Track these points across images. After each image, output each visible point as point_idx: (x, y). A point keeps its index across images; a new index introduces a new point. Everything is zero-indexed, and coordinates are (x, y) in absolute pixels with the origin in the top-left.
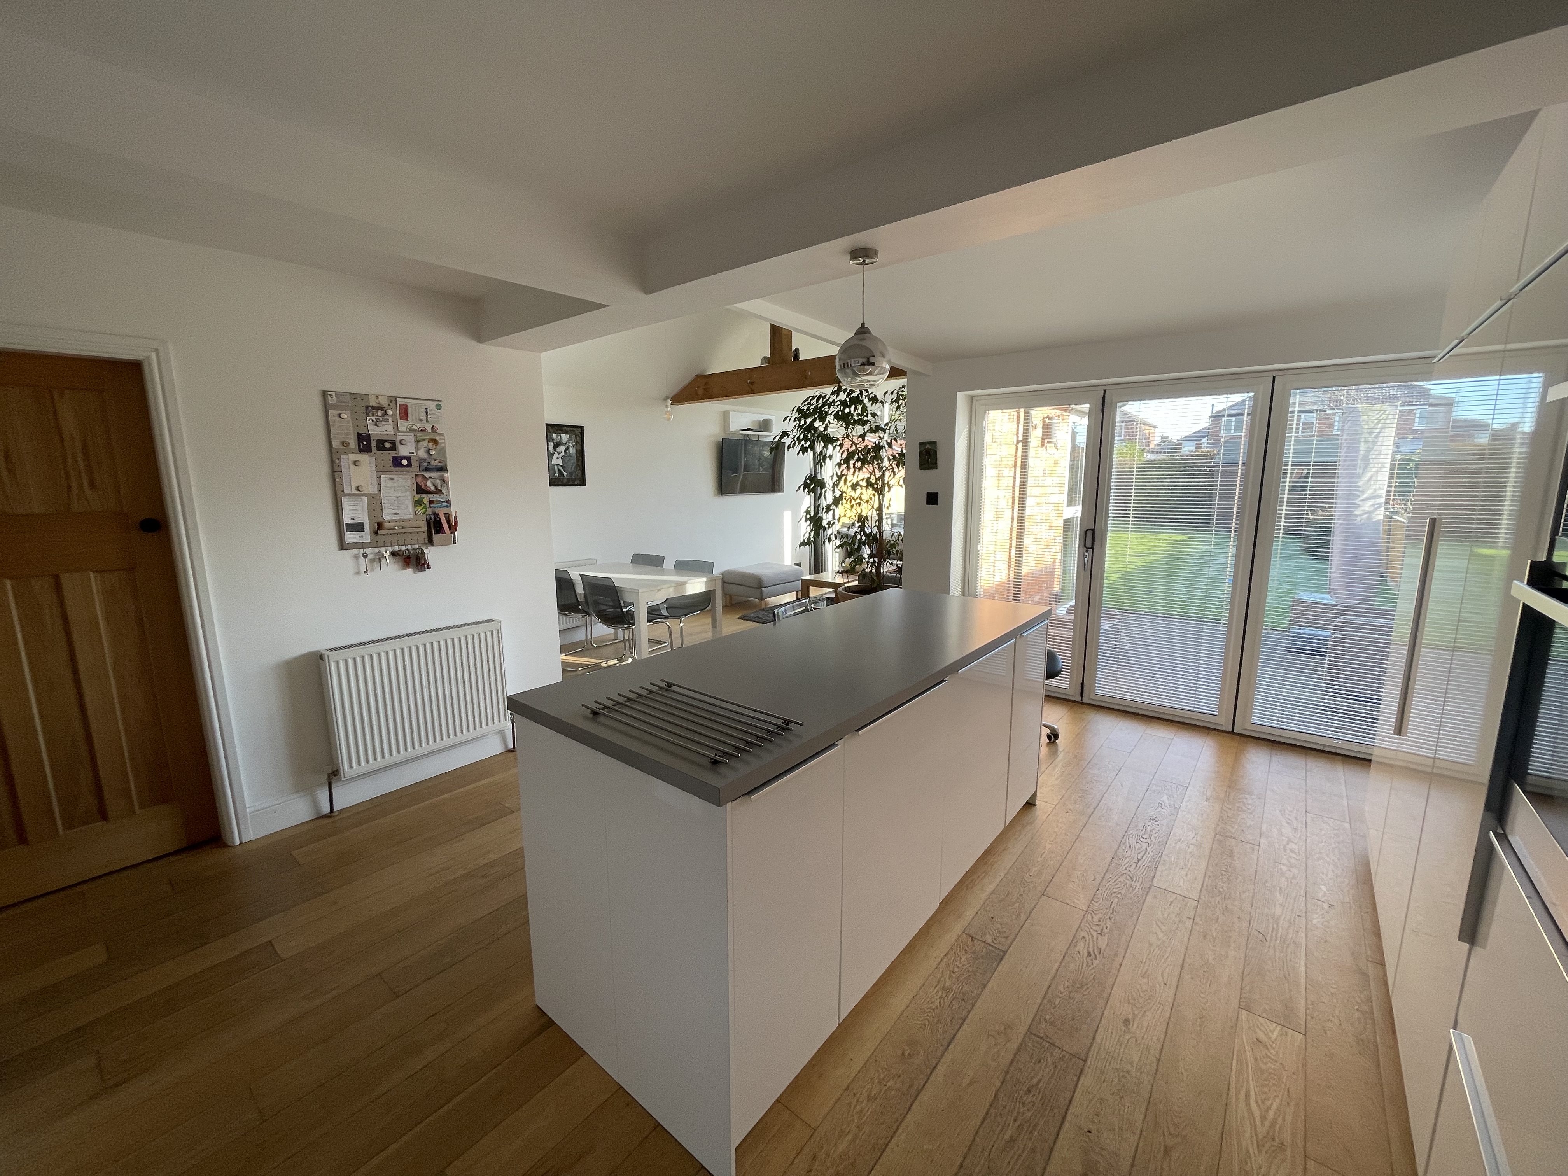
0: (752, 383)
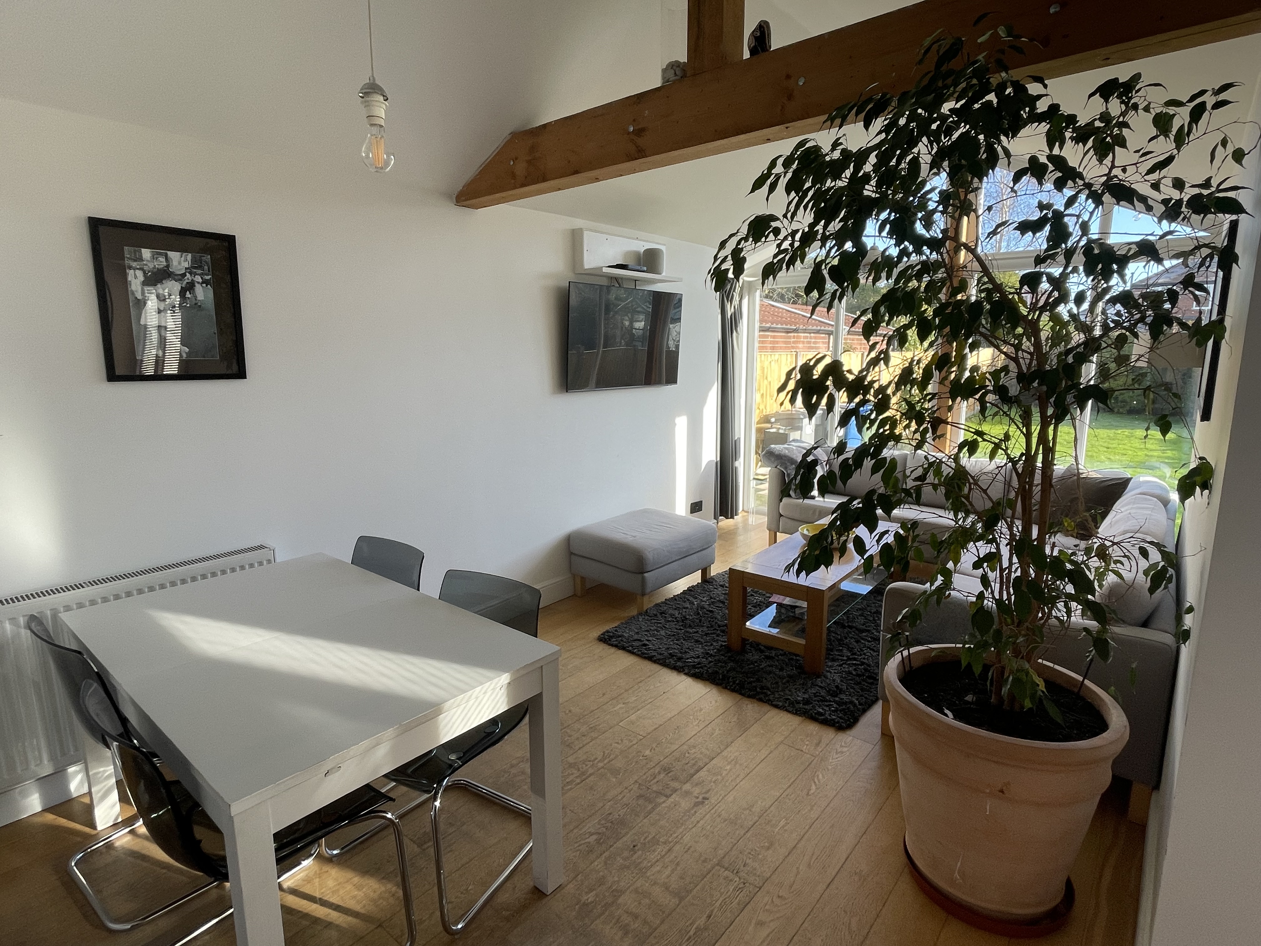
0: (639, 132)
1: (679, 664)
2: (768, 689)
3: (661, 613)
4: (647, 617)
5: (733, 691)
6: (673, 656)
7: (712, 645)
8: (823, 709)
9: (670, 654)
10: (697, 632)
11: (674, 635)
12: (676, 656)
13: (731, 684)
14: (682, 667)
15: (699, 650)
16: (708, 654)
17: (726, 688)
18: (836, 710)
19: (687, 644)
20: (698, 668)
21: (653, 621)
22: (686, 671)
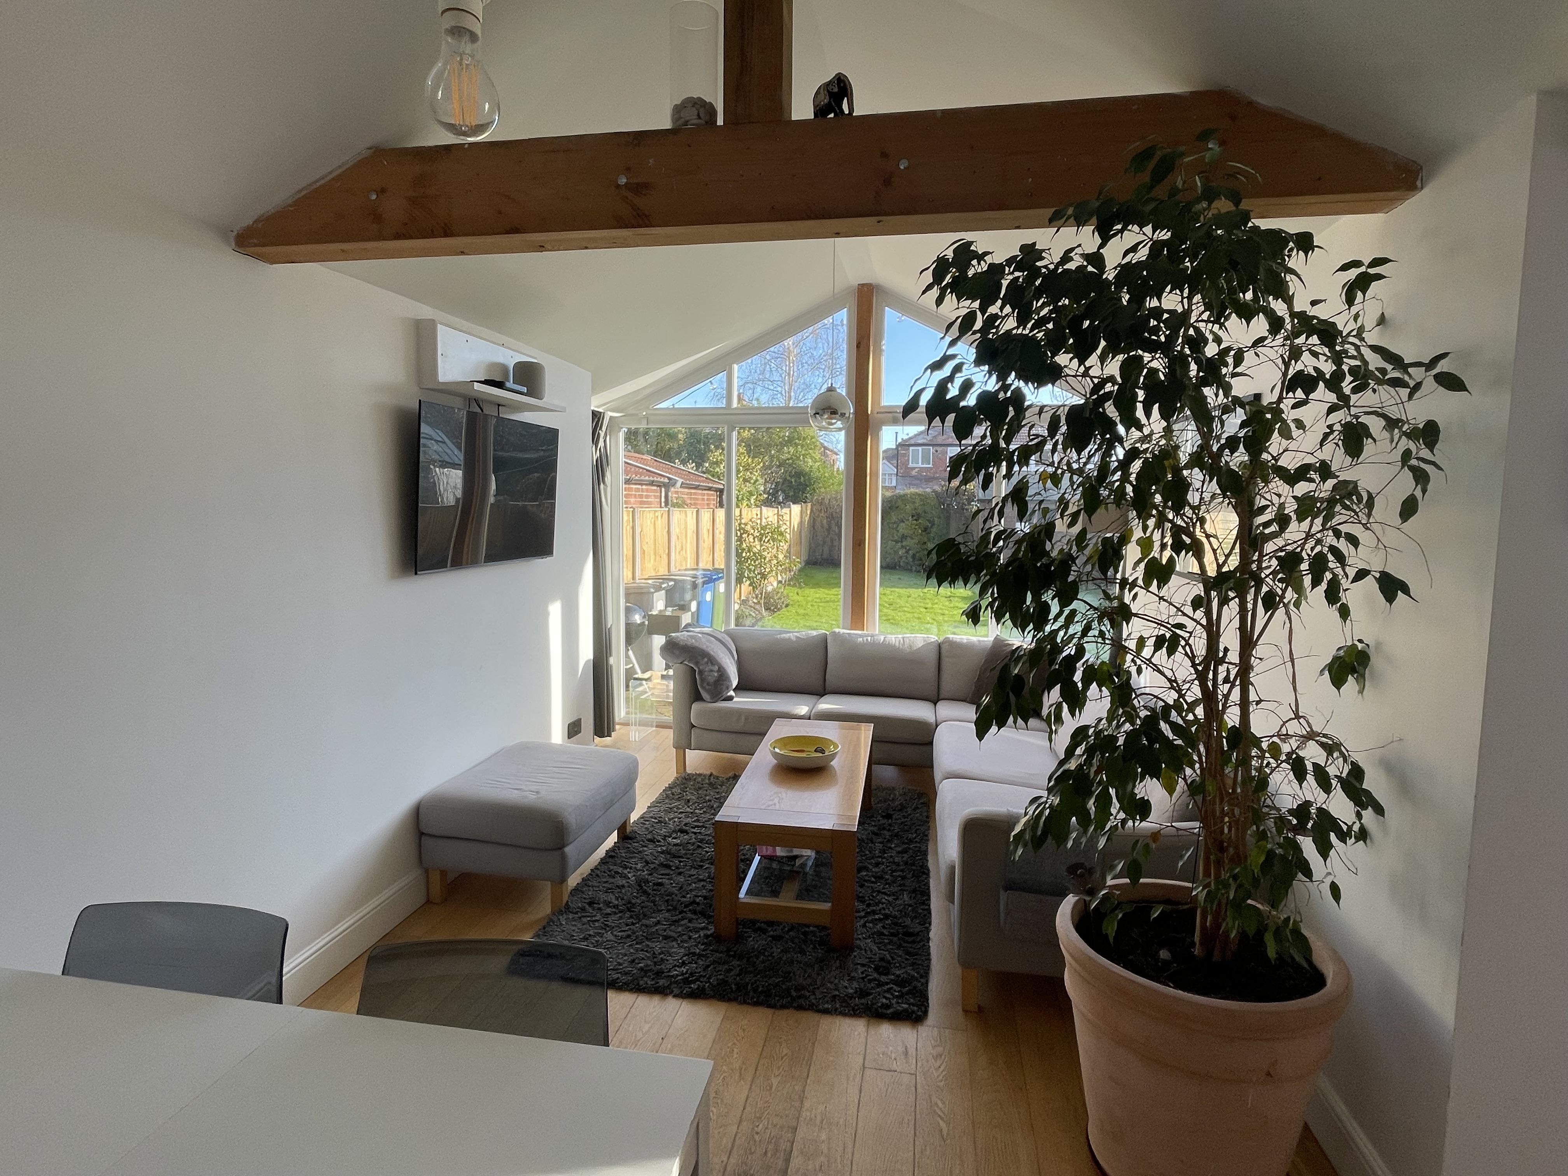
0: (638, 188)
1: (662, 982)
2: (804, 988)
3: (591, 904)
4: (571, 916)
5: (757, 1004)
6: (646, 972)
7: (690, 938)
8: (886, 998)
9: (642, 969)
10: (658, 923)
11: (629, 936)
12: (650, 970)
13: (751, 994)
14: (668, 987)
15: (678, 952)
16: (694, 954)
17: (744, 1002)
18: (901, 996)
19: (657, 946)
20: (694, 982)
21: (585, 920)
22: (676, 991)
